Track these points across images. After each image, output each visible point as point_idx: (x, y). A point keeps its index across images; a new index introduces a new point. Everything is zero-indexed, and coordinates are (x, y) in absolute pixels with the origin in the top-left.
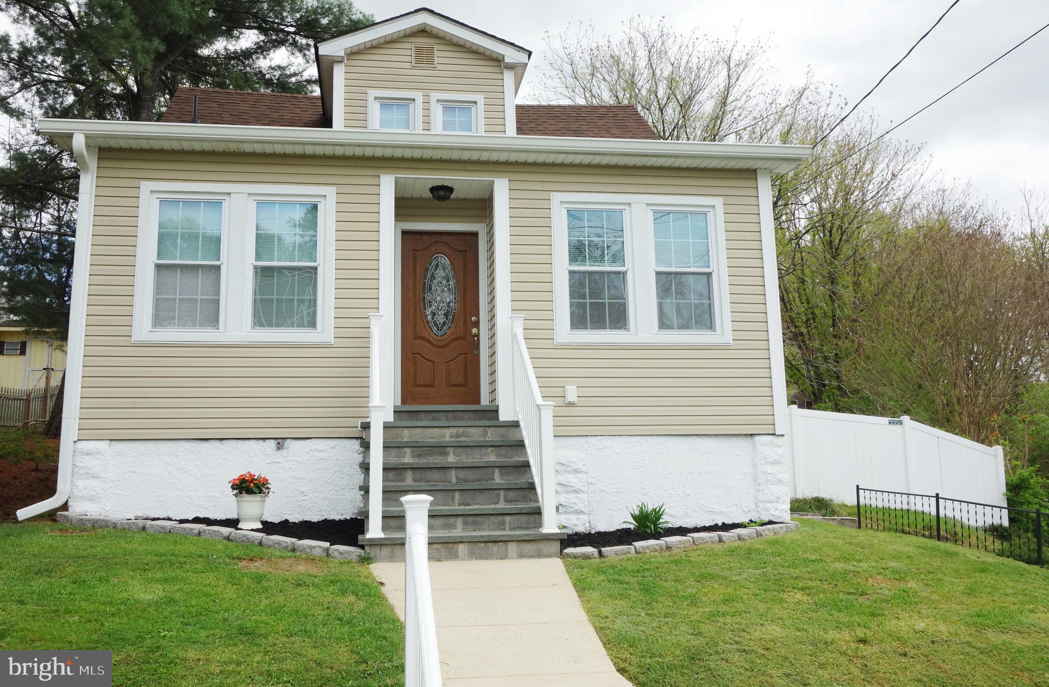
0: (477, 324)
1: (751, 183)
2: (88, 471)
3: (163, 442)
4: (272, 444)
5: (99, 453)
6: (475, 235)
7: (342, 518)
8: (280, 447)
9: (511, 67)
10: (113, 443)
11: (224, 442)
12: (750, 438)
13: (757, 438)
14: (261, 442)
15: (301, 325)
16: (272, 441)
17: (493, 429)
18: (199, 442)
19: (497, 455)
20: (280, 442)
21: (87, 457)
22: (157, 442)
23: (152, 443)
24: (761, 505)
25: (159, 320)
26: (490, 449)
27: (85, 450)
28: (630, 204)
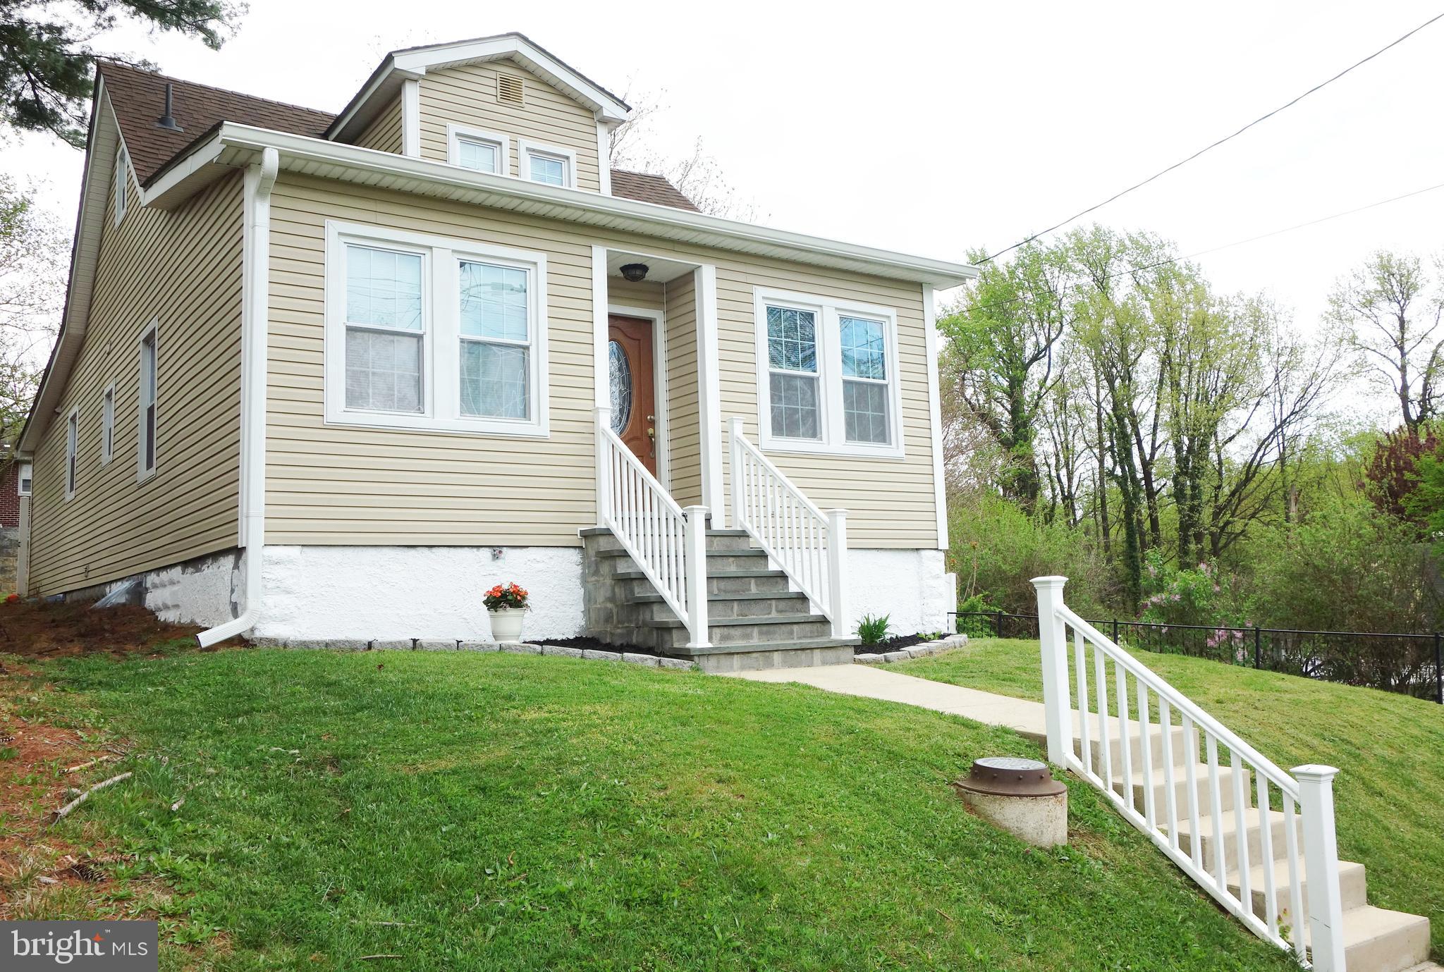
0: (652, 423)
1: (917, 297)
2: (279, 584)
3: (365, 549)
4: (487, 553)
5: (291, 561)
6: (648, 323)
7: (564, 638)
8: (495, 557)
9: (605, 121)
10: (305, 549)
11: (434, 550)
12: (915, 554)
13: (923, 552)
14: (475, 550)
15: (513, 415)
16: (487, 549)
17: (718, 538)
18: (406, 549)
19: (737, 566)
20: (497, 551)
21: (276, 567)
22: (357, 549)
23: (351, 549)
24: (926, 618)
25: (354, 398)
26: (731, 559)
27: (274, 558)
28: (821, 306)
